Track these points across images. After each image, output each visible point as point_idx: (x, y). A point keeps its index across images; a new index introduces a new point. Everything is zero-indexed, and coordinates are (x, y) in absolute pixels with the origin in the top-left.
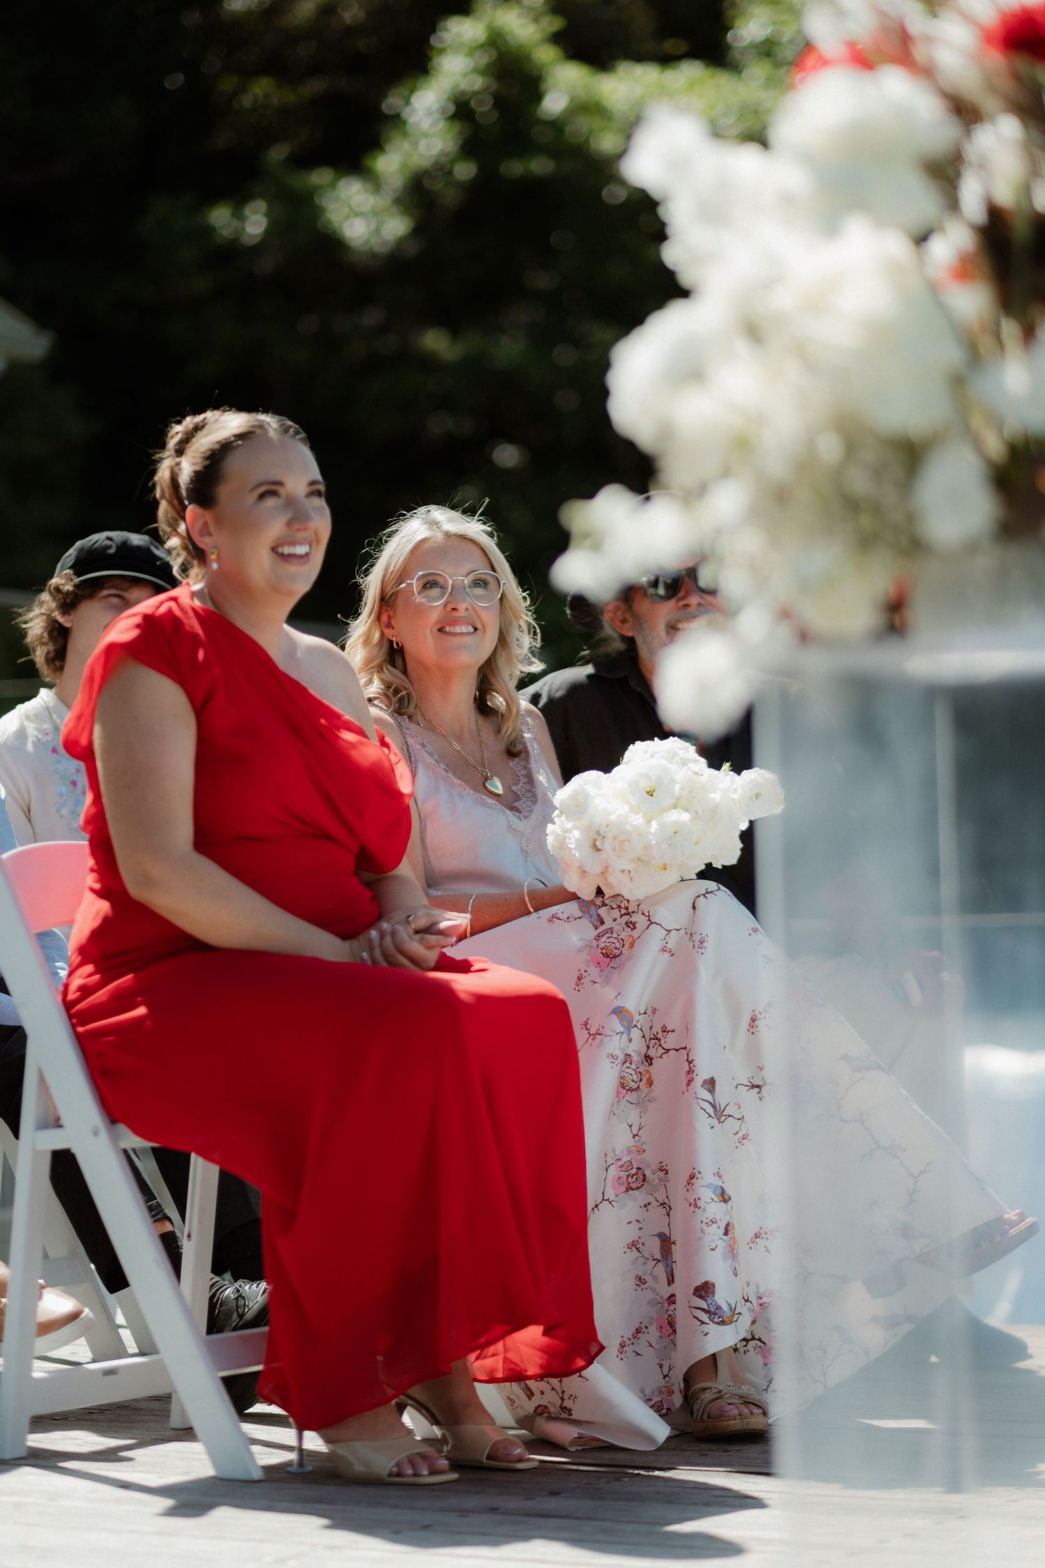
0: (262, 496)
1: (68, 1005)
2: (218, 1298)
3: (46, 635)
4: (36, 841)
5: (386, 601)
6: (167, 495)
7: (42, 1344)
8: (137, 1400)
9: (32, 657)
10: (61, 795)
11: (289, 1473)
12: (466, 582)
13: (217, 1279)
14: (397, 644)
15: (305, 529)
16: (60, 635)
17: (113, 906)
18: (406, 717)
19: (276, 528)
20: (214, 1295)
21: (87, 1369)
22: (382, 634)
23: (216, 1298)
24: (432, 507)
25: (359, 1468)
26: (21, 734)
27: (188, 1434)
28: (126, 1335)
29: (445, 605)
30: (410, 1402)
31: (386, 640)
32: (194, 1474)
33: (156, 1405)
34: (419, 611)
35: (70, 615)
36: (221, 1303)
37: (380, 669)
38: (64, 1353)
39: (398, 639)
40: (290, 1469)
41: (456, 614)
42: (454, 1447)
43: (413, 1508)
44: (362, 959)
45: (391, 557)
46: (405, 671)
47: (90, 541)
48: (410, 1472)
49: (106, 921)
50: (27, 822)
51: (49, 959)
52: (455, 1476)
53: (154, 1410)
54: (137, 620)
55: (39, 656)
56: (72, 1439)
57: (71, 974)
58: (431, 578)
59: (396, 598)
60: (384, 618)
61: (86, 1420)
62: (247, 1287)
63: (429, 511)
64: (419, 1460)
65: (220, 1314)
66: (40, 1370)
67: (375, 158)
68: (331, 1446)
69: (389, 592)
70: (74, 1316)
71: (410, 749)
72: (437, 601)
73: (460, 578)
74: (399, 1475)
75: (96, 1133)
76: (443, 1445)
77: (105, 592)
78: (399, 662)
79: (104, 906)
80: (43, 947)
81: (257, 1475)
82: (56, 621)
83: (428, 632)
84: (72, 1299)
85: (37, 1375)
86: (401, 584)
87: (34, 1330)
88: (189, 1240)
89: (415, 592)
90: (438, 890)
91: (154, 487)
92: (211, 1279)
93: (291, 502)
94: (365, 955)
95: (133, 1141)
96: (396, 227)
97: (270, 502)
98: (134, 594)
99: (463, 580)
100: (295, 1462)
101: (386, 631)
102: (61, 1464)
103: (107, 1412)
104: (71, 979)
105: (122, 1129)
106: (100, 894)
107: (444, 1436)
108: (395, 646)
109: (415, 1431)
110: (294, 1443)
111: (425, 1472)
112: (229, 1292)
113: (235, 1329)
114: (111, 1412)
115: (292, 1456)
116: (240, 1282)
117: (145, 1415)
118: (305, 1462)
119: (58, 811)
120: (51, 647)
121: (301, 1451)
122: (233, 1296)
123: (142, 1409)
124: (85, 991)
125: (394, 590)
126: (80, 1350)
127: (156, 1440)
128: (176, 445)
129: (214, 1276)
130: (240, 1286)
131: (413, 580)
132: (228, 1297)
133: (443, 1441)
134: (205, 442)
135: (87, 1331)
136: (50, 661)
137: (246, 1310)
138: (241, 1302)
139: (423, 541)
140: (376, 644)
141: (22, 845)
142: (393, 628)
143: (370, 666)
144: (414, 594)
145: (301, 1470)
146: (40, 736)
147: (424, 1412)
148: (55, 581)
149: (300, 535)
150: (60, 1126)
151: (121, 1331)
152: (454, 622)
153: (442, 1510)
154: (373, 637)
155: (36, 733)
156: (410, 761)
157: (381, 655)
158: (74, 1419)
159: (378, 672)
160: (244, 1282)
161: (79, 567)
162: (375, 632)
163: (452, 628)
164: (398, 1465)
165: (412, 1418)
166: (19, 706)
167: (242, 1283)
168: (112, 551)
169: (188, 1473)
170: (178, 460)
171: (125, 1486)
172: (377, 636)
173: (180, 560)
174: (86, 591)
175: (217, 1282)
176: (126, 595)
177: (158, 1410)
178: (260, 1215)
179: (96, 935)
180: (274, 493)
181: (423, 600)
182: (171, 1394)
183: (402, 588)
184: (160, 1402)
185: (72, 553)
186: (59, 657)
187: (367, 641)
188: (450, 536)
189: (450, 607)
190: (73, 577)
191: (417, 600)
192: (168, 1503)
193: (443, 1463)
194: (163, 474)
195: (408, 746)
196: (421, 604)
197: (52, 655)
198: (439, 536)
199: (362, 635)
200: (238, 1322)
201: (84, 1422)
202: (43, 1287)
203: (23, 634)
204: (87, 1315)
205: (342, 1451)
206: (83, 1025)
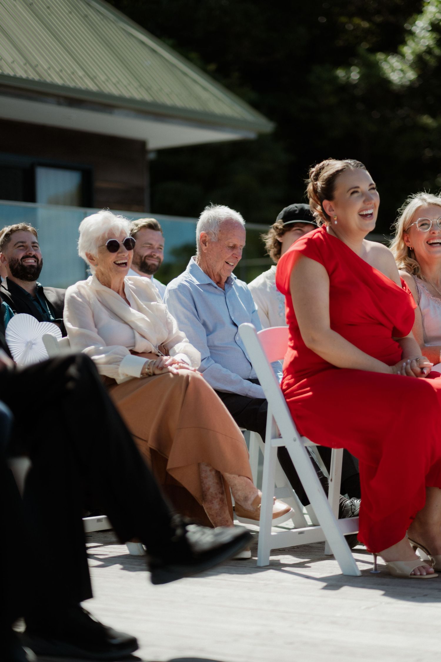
0: (353, 193)
1: (283, 391)
2: (344, 504)
3: (273, 245)
4: (271, 327)
5: (406, 232)
6: (312, 195)
7: (275, 521)
8: (312, 544)
9: (269, 253)
10: (280, 308)
11: (371, 573)
12: (437, 222)
13: (343, 496)
14: (411, 248)
15: (371, 204)
16: (279, 245)
17: (298, 353)
18: (416, 275)
19: (359, 205)
20: (342, 503)
21: (292, 532)
22: (405, 244)
23: (343, 504)
24: (423, 193)
25: (398, 572)
26: (264, 284)
27: (332, 557)
28: (307, 518)
29: (430, 231)
30: (419, 546)
31: (406, 247)
32: (334, 573)
33: (319, 545)
34: (419, 234)
35: (282, 237)
36: (345, 506)
37: (404, 259)
38: (283, 525)
39: (412, 246)
40: (372, 572)
41: (434, 235)
42: (436, 564)
43: (419, 588)
44: (398, 373)
45: (407, 213)
46: (415, 259)
47: (288, 208)
48: (419, 573)
49: (295, 358)
50: (267, 318)
51: (276, 372)
52: (436, 575)
53: (318, 547)
54: (306, 241)
55: (271, 253)
56: (286, 558)
57: (284, 378)
58: (424, 222)
59: (410, 230)
60: (406, 238)
61: (292, 551)
62: (355, 501)
63: (421, 195)
64: (422, 569)
65: (344, 511)
66: (274, 531)
67: (403, 47)
68: (387, 563)
69: (407, 228)
70: (287, 511)
71: (418, 288)
72: (426, 230)
73: (435, 220)
74: (414, 575)
75: (295, 440)
76: (432, 563)
77: (294, 228)
78: (413, 256)
79: (295, 353)
80: (273, 367)
81: (359, 574)
82: (277, 240)
83: (423, 242)
84: (286, 504)
85: (273, 534)
86: (411, 224)
87: (271, 516)
88: (331, 482)
89: (418, 227)
90: (428, 344)
91: (306, 193)
92: (340, 497)
93: (363, 194)
94: (399, 372)
95: (310, 443)
96: (411, 75)
97: (355, 195)
98: (306, 229)
99: (437, 221)
100: (374, 569)
101: (406, 243)
102: (283, 569)
103: (300, 548)
104: (284, 381)
105: (305, 439)
106: (294, 348)
107: (432, 559)
108: (411, 249)
109: (421, 557)
110: (373, 561)
111: (425, 574)
112: (348, 502)
113: (350, 517)
114: (302, 548)
115: (372, 566)
116: (352, 499)
117: (315, 549)
118: (377, 569)
119: (279, 314)
120: (276, 250)
121: (375, 564)
122: (349, 505)
123: (314, 547)
124: (289, 385)
125: (408, 227)
126: (290, 524)
127: (319, 559)
128: (314, 176)
129: (341, 495)
130: (353, 501)
131: (416, 222)
132: (347, 504)
133: (432, 561)
134: (325, 174)
135: (292, 516)
136: (275, 255)
137: (355, 511)
138: (353, 507)
139: (420, 207)
140: (402, 249)
141: (265, 328)
142: (409, 242)
143: (400, 258)
144: (417, 228)
145: (376, 572)
146: (272, 285)
147: (424, 550)
148: (275, 224)
149: (369, 206)
150: (281, 438)
151: (305, 516)
152: (434, 238)
153: (431, 589)
154: (401, 246)
155: (270, 284)
156: (418, 293)
157: (405, 253)
158: (287, 551)
159: (404, 260)
160: (354, 499)
161: (285, 219)
162: (402, 244)
163: (433, 241)
164: (414, 571)
165: (419, 552)
166: (263, 273)
167: (353, 499)
168: (297, 212)
169: (332, 573)
170: (315, 183)
171: (308, 577)
172: (403, 246)
173: (319, 220)
174: (287, 228)
175: (343, 498)
176: (302, 229)
177: (320, 547)
178: (359, 472)
179: (292, 364)
180: (357, 192)
181: (421, 230)
182: (325, 541)
183: (412, 226)
184: (321, 544)
185: (282, 213)
186: (279, 253)
187: (398, 248)
188: (430, 204)
189: (431, 232)
190: (282, 223)
191: (418, 230)
192: (324, 584)
193: (432, 570)
194: (310, 187)
195: (417, 287)
196: (420, 231)
197: (276, 253)
198: (426, 205)
199: (396, 245)
200: (352, 515)
201: (291, 552)
202: (275, 500)
203: (264, 244)
204: (292, 511)
205: (391, 565)
206: (289, 398)
